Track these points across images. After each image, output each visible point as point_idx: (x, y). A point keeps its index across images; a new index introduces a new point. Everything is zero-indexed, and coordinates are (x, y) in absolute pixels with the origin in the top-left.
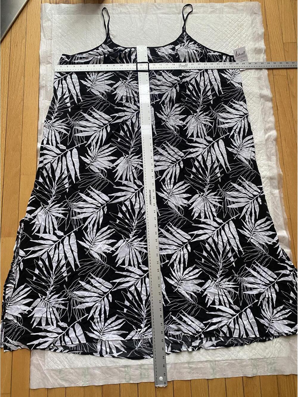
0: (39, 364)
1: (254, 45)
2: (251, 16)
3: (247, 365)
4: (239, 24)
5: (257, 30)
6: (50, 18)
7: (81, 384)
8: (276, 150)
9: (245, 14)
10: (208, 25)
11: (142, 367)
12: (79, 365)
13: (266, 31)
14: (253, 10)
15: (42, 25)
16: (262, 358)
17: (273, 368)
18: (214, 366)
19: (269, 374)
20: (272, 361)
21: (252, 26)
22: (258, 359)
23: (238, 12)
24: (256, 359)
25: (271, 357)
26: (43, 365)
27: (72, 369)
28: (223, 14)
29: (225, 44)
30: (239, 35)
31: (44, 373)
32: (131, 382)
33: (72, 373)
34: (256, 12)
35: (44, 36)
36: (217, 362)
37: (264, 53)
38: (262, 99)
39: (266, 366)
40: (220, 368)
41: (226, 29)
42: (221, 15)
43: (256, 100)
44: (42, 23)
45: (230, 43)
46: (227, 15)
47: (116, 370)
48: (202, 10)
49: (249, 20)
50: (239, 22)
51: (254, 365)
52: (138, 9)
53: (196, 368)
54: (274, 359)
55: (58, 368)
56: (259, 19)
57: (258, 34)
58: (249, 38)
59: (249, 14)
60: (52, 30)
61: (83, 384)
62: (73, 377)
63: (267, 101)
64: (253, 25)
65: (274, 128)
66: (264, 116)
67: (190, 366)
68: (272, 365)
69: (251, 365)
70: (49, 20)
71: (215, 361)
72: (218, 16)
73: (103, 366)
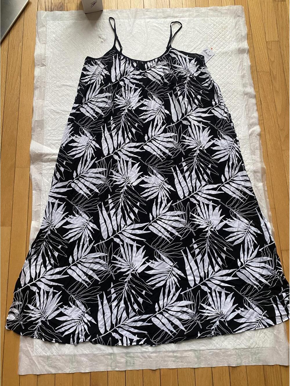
0: (28, 350)
2: (235, 18)
3: (231, 355)
5: (240, 31)
6: (45, 24)
7: (68, 371)
8: (260, 144)
9: (228, 17)
11: (128, 355)
12: (67, 352)
13: (250, 31)
14: (236, 14)
15: (37, 31)
16: (246, 347)
17: (257, 358)
18: (199, 355)
19: (253, 364)
20: (257, 352)
21: (235, 28)
22: (242, 348)
23: (223, 15)
24: (240, 349)
25: (255, 347)
26: (32, 351)
27: (60, 355)
28: (208, 17)
31: (32, 359)
32: (117, 369)
33: (59, 360)
34: (239, 15)
35: (39, 41)
36: (201, 352)
38: (245, 96)
39: (250, 356)
40: (204, 358)
44: (37, 29)
46: (212, 18)
47: (103, 358)
49: (233, 23)
51: (239, 355)
52: (128, 14)
53: (181, 357)
54: (258, 350)
55: (46, 355)
56: (242, 21)
57: (241, 35)
60: (46, 35)
61: (70, 371)
62: (60, 364)
63: (251, 97)
64: (237, 27)
65: (258, 123)
66: (247, 112)
67: (175, 354)
68: (257, 355)
69: (236, 355)
70: (44, 26)
71: (200, 350)
72: (203, 19)
73: (90, 353)
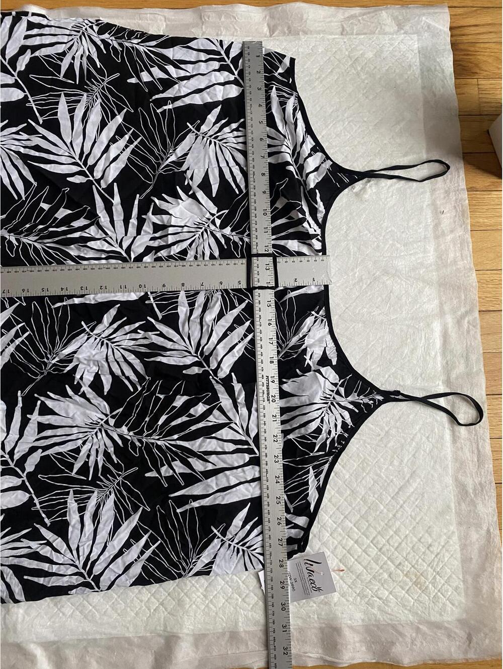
1: (351, 627)
4: (426, 579)
10: (413, 474)
29: (351, 525)
30: (386, 576)
37: (322, 658)
41: (405, 531)
42: (452, 517)
43: (159, 619)
45: (356, 542)
48: (467, 454)
50: (434, 578)
58: (375, 611)
59: (464, 616)
